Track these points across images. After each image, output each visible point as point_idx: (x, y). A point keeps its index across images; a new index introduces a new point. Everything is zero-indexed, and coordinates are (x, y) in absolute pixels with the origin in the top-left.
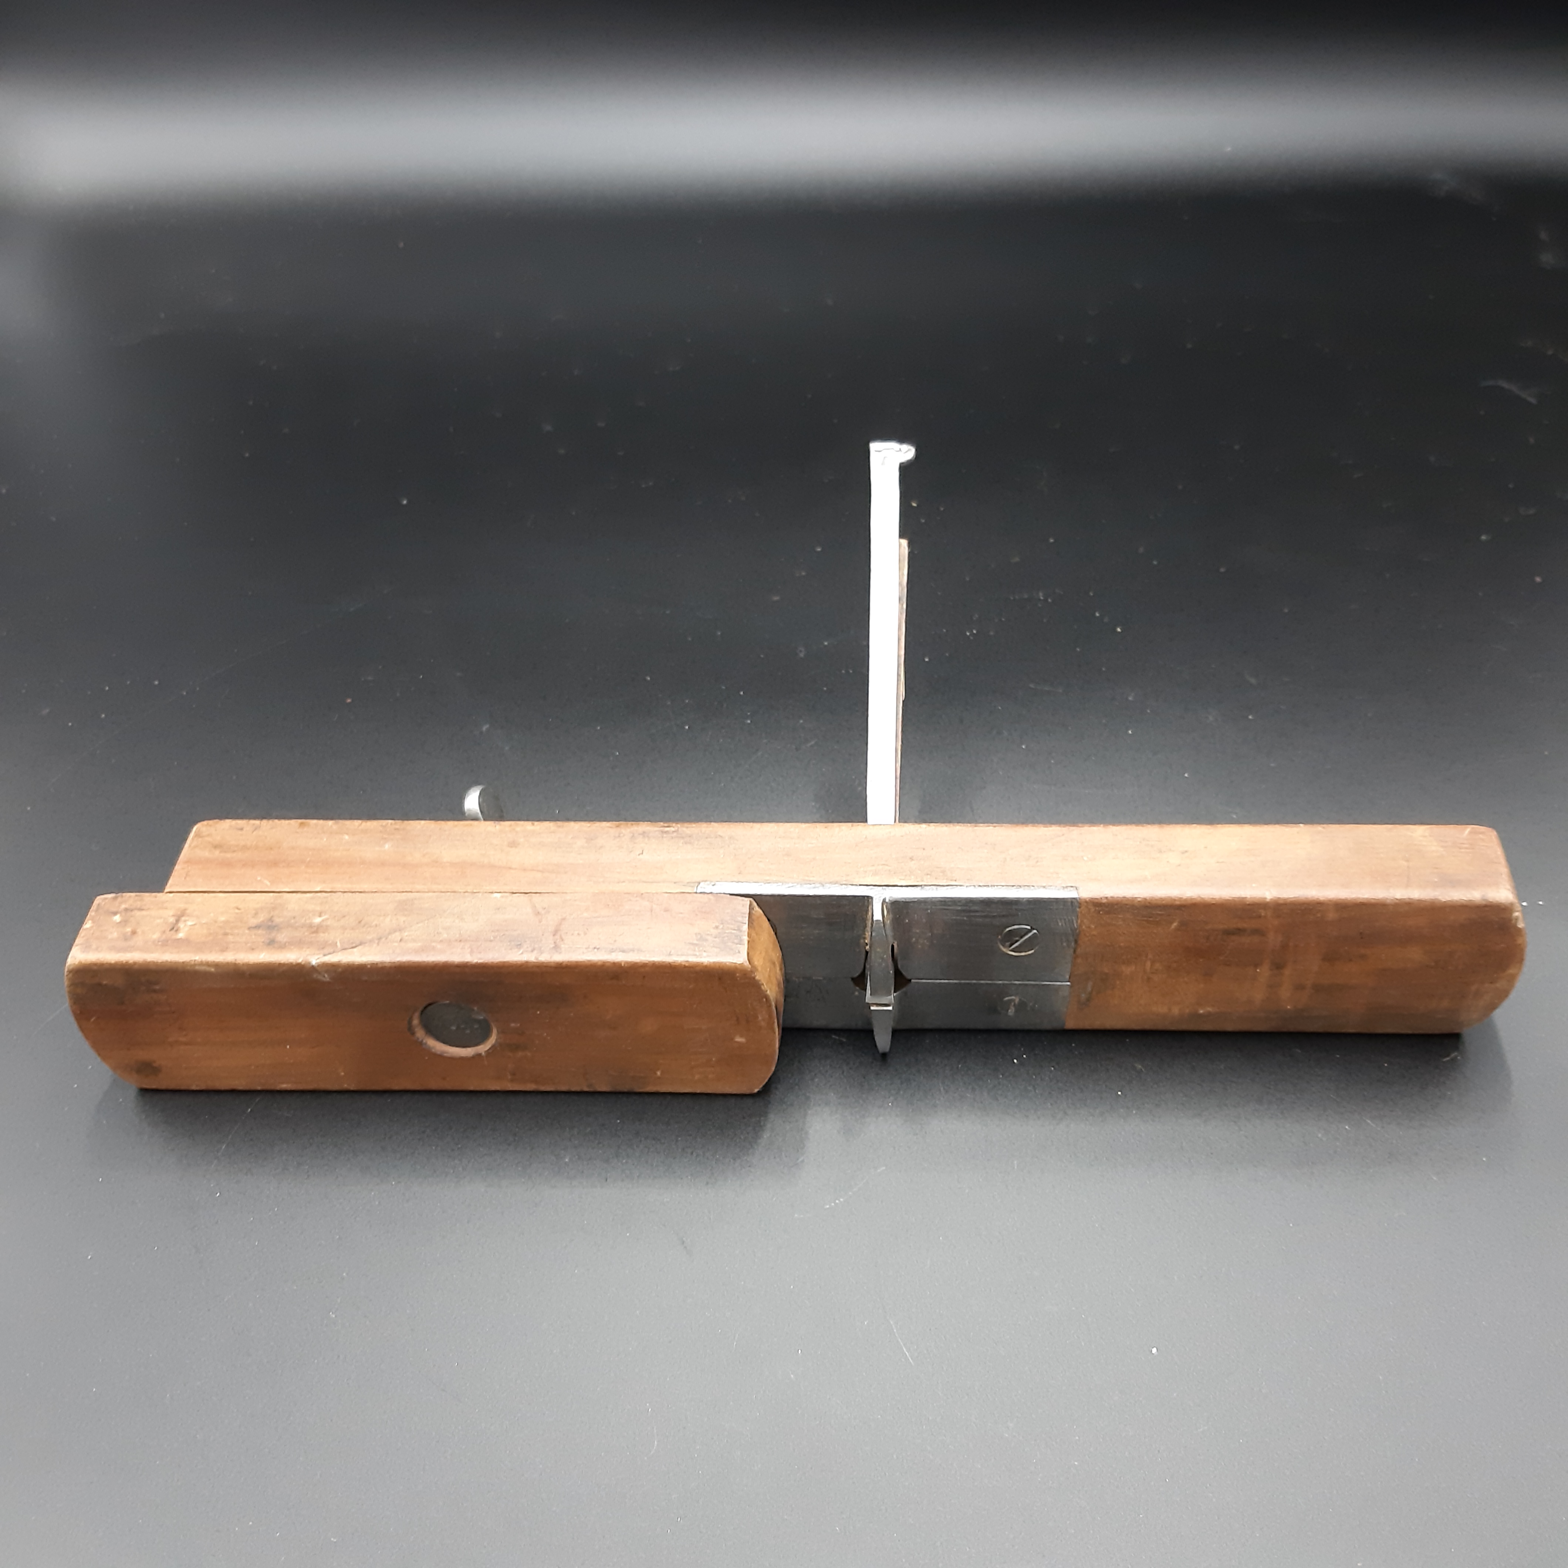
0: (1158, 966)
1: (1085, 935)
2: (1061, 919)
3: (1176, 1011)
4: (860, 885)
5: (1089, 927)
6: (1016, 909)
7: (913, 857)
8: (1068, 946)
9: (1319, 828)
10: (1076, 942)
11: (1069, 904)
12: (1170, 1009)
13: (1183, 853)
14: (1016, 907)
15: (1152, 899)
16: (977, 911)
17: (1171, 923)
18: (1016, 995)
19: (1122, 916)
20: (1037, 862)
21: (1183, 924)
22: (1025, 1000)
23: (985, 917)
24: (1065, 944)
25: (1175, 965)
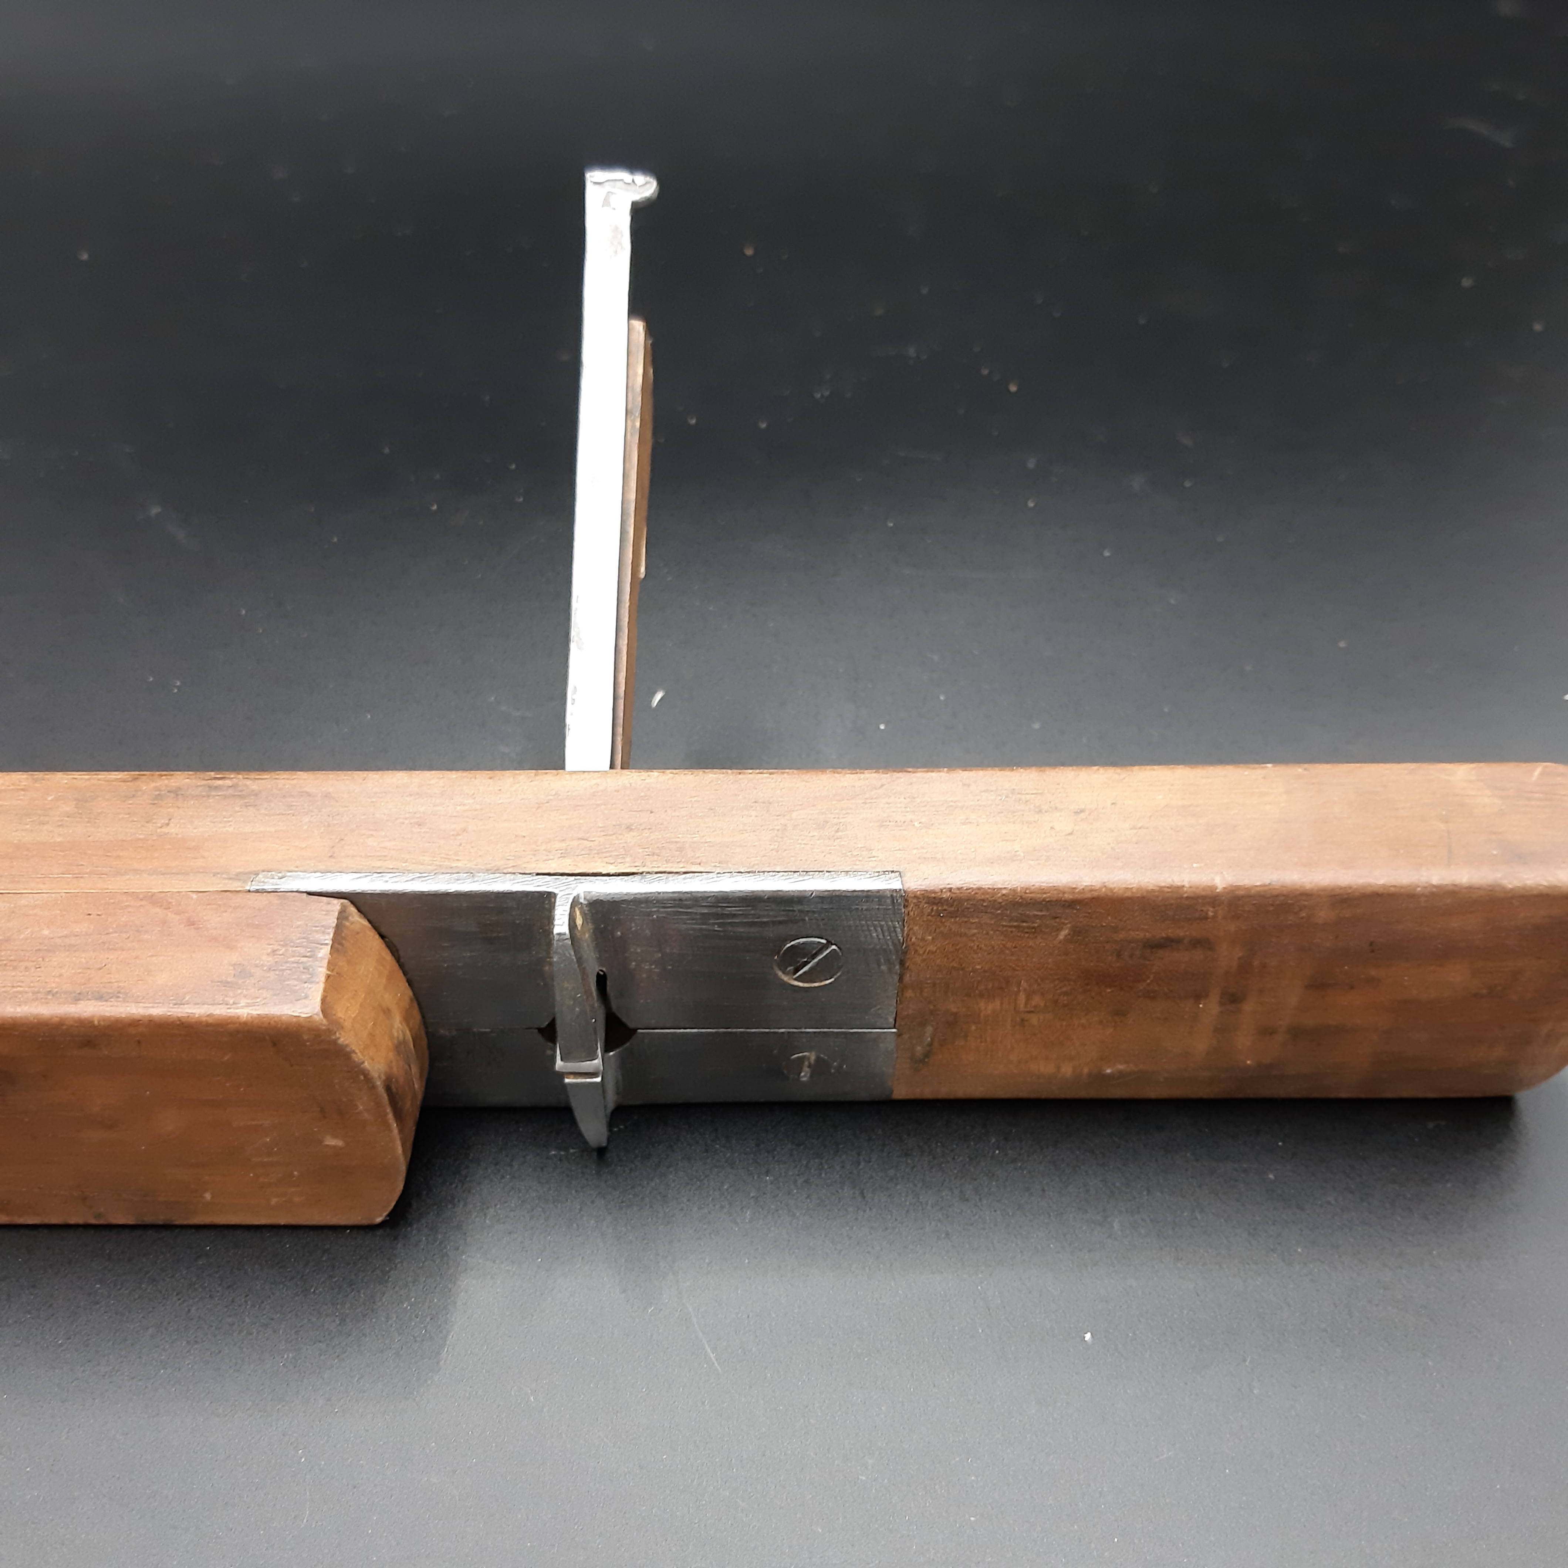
0: (1037, 1000)
1: (916, 951)
2: (875, 927)
3: (1067, 1070)
4: (538, 874)
5: (923, 939)
6: (800, 911)
7: (632, 825)
8: (890, 970)
9: (1299, 770)
10: (902, 963)
11: (889, 901)
12: (1058, 1068)
13: (1076, 813)
14: (800, 907)
15: (1025, 890)
16: (734, 916)
17: (1059, 930)
18: (810, 1051)
19: (977, 920)
20: (837, 831)
21: (1076, 932)
22: (826, 1058)
23: (752, 924)
24: (883, 968)
25: (1064, 999)
